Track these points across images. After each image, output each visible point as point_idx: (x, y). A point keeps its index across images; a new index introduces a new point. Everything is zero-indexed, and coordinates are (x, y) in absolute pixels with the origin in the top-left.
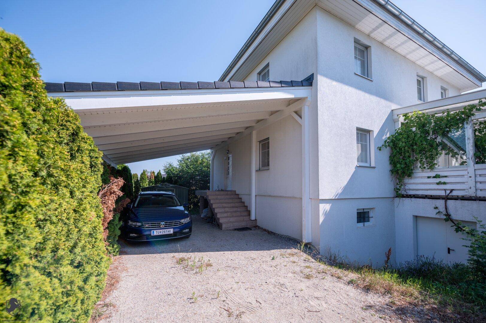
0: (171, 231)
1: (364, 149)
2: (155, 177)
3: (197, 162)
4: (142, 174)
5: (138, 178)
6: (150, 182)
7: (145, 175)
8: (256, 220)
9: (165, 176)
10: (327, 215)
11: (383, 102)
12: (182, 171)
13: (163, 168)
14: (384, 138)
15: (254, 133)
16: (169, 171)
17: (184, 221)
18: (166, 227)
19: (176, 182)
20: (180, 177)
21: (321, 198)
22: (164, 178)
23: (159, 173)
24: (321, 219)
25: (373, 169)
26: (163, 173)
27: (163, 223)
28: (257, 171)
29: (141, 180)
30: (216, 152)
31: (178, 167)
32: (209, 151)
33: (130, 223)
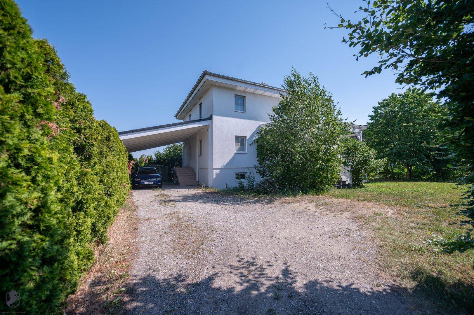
0: (152, 183)
1: (243, 145)
2: (148, 160)
3: (176, 149)
4: (140, 159)
5: (137, 161)
6: (145, 163)
7: (142, 159)
8: (199, 181)
9: (156, 160)
10: (217, 175)
11: (254, 122)
12: (166, 155)
13: (154, 154)
14: (254, 139)
15: (198, 136)
16: (158, 156)
17: (158, 179)
18: (150, 181)
19: (162, 164)
20: (165, 160)
21: (213, 167)
22: (155, 161)
23: (151, 158)
24: (214, 177)
25: (246, 155)
26: (154, 157)
27: (149, 179)
28: (199, 156)
29: (139, 162)
30: (185, 143)
31: (164, 153)
32: (181, 143)
33: (135, 179)
